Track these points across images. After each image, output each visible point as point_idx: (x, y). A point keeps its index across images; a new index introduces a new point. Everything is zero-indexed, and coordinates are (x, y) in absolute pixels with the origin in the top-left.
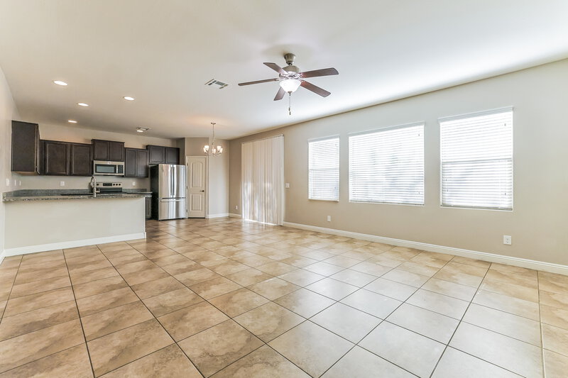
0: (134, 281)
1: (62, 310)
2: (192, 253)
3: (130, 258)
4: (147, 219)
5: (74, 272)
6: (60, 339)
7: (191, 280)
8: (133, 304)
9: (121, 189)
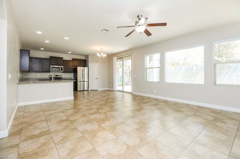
0: (72, 119)
1: (44, 130)
2: (95, 106)
3: (68, 108)
4: (74, 90)
5: (46, 113)
6: (45, 143)
7: (96, 118)
8: (73, 129)
9: (62, 77)
